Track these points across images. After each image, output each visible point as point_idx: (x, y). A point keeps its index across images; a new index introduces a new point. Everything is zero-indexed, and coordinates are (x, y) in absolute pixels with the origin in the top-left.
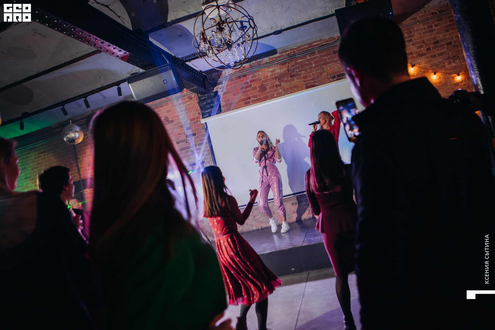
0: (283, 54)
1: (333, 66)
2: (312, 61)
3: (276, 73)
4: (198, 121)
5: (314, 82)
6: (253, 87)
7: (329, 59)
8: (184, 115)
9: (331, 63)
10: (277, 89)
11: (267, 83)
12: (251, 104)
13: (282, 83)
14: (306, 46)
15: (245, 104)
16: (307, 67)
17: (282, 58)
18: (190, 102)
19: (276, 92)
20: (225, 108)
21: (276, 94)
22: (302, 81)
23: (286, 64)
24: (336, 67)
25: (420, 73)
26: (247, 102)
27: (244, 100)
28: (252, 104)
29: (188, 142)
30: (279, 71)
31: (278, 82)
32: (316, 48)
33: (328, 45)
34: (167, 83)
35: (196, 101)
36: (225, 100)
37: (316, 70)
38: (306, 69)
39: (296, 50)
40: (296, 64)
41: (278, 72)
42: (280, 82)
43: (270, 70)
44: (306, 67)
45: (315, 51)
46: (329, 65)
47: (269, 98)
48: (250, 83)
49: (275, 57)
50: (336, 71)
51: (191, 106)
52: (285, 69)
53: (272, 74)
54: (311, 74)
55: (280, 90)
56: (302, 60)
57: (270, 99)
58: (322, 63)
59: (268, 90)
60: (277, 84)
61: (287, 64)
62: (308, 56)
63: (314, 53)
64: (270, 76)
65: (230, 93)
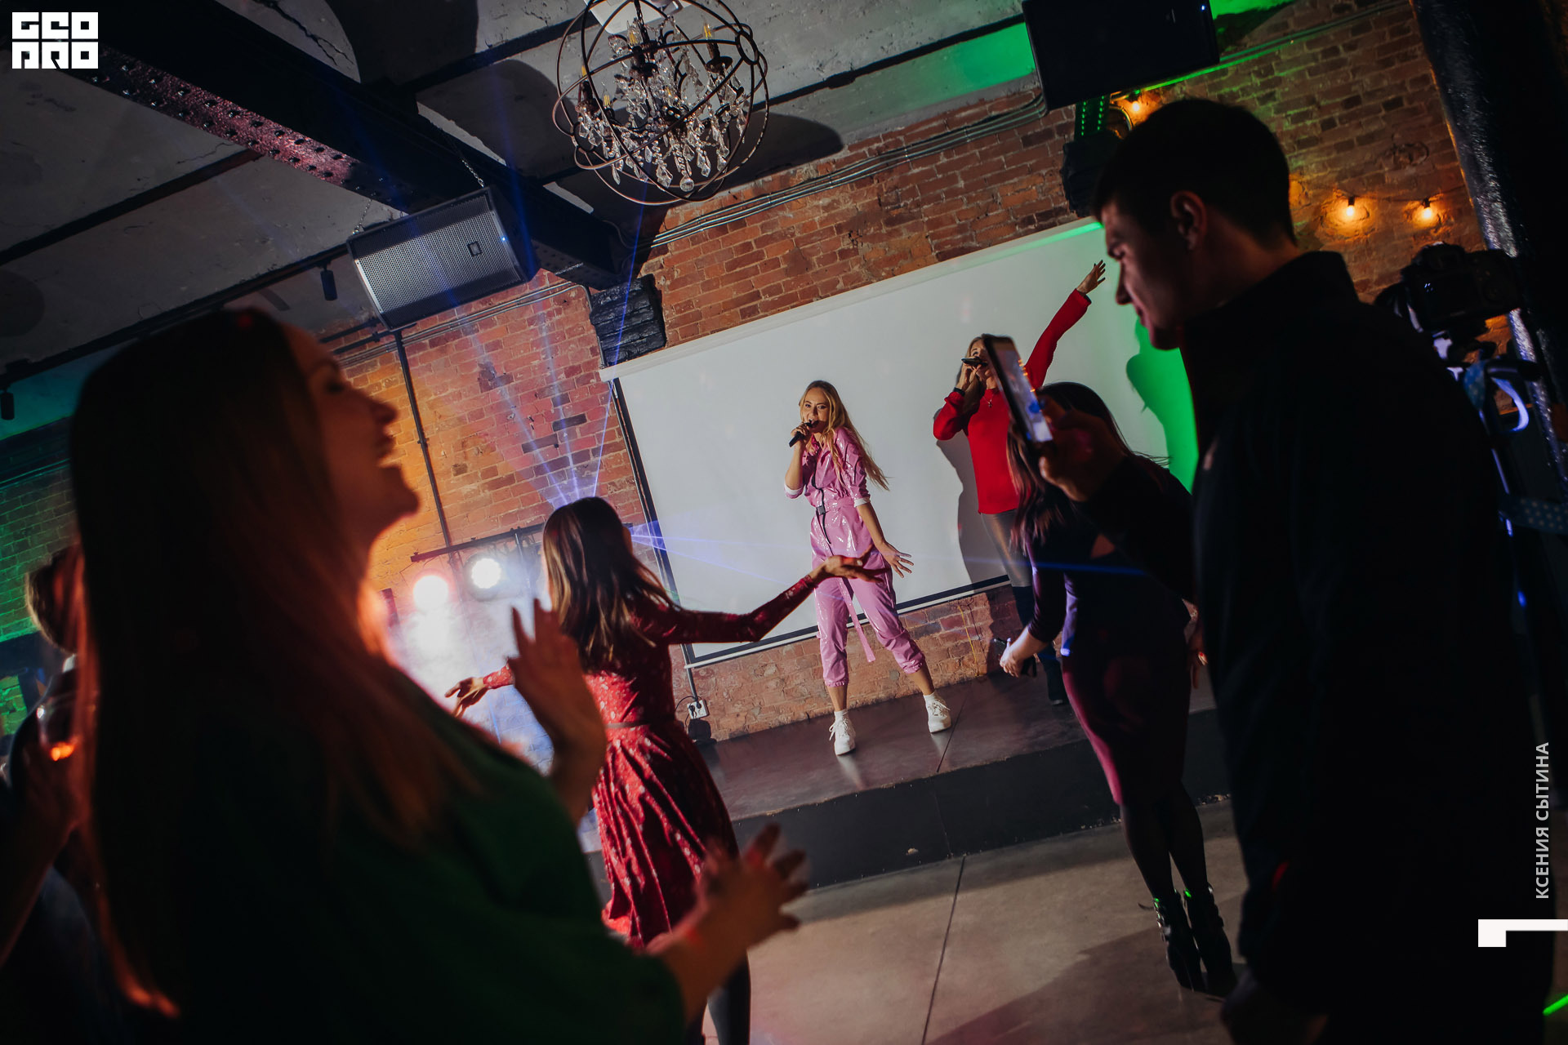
0: (861, 151)
1: (1024, 186)
2: (957, 172)
3: (842, 214)
4: (590, 376)
5: (964, 240)
6: (766, 258)
7: (1009, 163)
8: (544, 356)
9: (1017, 176)
10: (845, 264)
11: (812, 247)
12: (761, 314)
13: (860, 244)
14: (935, 124)
15: (743, 317)
16: (941, 191)
17: (858, 163)
18: (563, 315)
19: (843, 275)
20: (677, 329)
21: (841, 280)
22: (927, 237)
23: (873, 182)
24: (1034, 188)
25: (1303, 203)
26: (748, 310)
27: (737, 302)
28: (767, 316)
29: (560, 443)
30: (850, 205)
31: (848, 241)
32: (969, 127)
33: (1005, 117)
34: (481, 253)
35: (584, 309)
36: (675, 306)
37: (970, 200)
38: (938, 198)
39: (901, 138)
40: (905, 180)
41: (848, 210)
42: (855, 243)
43: (821, 202)
44: (938, 191)
45: (965, 139)
46: (1012, 181)
47: (820, 294)
48: (757, 247)
49: (834, 162)
50: (1034, 201)
51: (567, 327)
52: (867, 201)
53: (826, 214)
54: (953, 212)
55: (856, 268)
56: (924, 169)
57: (822, 298)
58: (989, 175)
59: (818, 269)
60: (846, 247)
61: (876, 181)
62: (942, 153)
63: (960, 146)
64: (821, 223)
65: (691, 283)
